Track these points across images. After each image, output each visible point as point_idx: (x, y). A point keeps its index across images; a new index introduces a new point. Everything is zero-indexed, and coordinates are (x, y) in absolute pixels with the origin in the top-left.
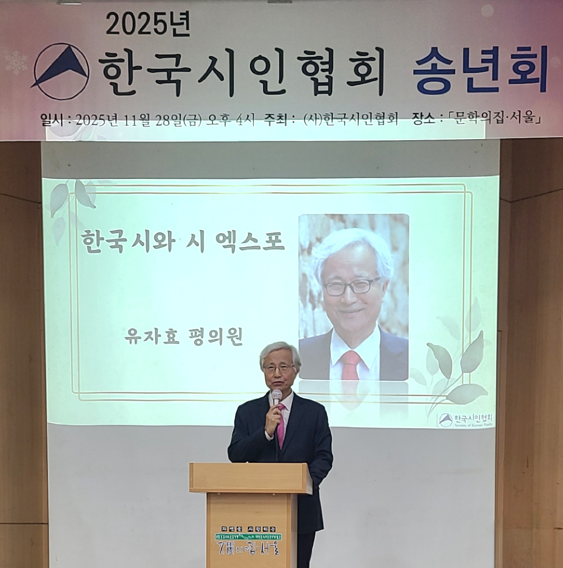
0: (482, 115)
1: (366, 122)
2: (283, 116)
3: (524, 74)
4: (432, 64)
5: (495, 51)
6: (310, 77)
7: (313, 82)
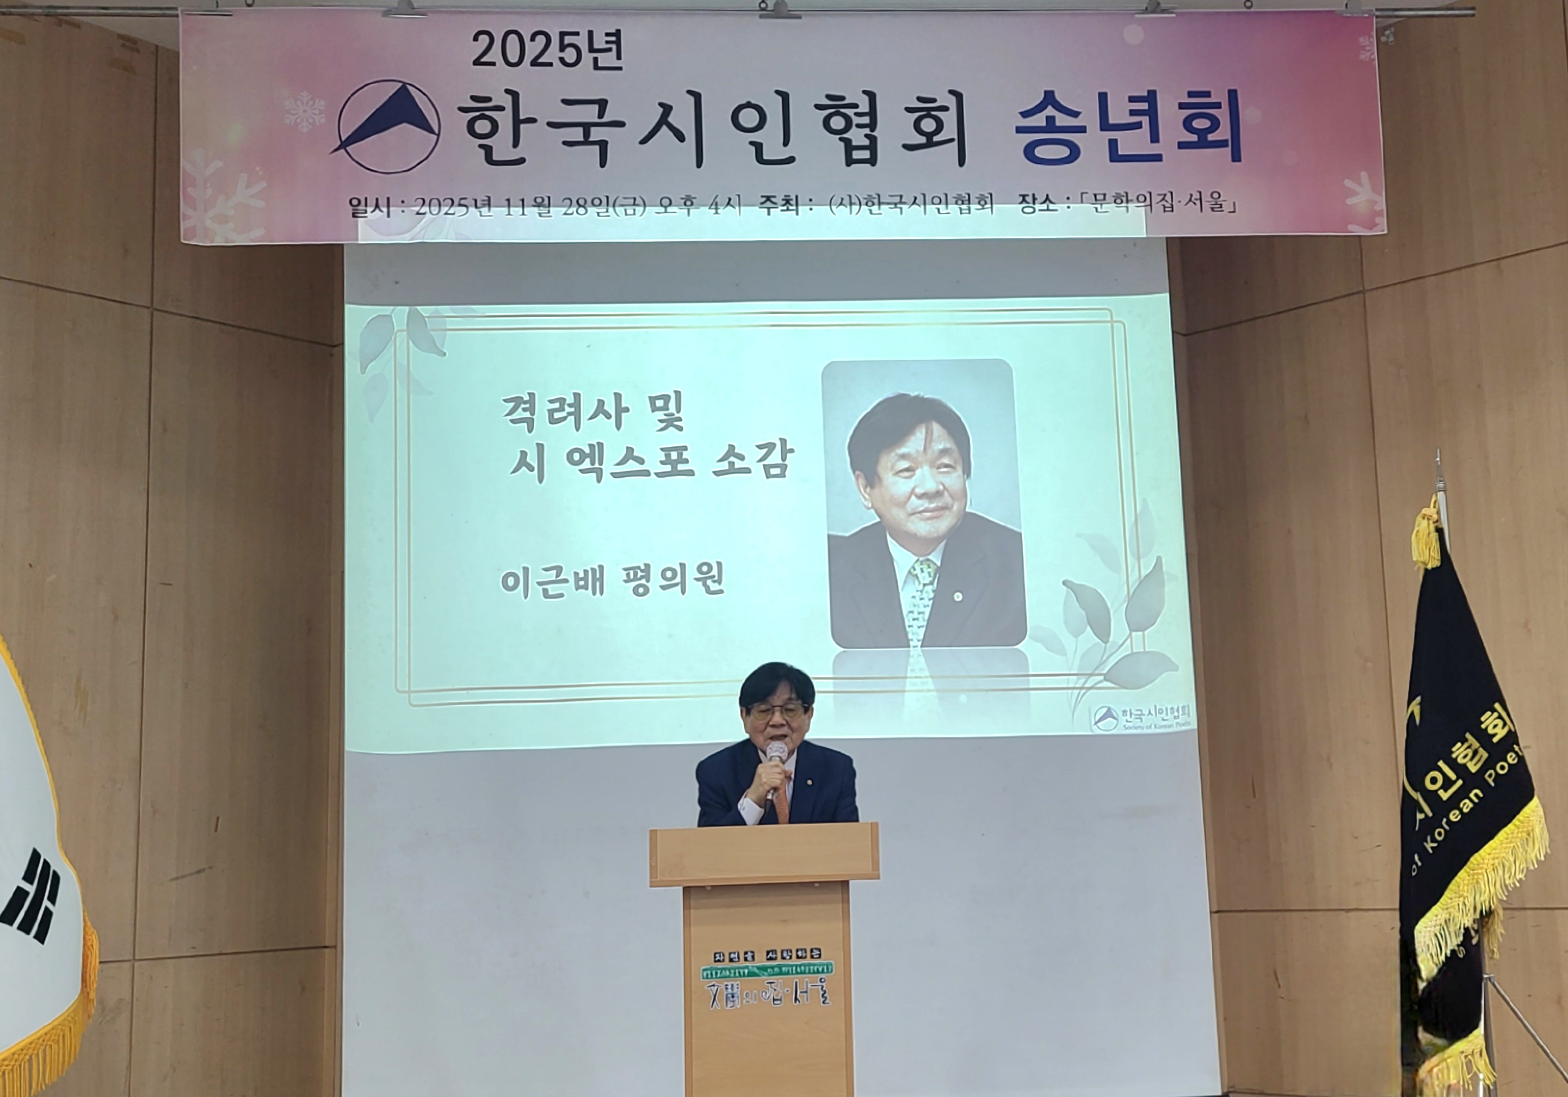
0: (1138, 198)
1: (939, 210)
2: (792, 200)
3: (1202, 133)
4: (1048, 118)
5: (1151, 97)
6: (839, 136)
7: (842, 144)
